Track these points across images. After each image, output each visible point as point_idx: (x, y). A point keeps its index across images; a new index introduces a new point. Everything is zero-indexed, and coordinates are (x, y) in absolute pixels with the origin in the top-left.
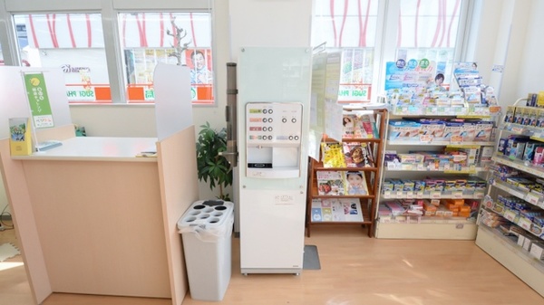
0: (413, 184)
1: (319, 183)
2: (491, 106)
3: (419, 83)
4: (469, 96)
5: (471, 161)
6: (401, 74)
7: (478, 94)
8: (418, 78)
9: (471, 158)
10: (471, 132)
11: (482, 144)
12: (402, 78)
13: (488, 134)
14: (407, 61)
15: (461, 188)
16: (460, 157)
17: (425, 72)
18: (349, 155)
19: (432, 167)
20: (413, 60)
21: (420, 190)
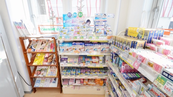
0: (75, 72)
1: (37, 70)
2: (108, 36)
3: (79, 24)
4: (98, 30)
5: (101, 62)
6: (70, 20)
7: (102, 29)
8: (78, 22)
9: (101, 60)
10: (99, 48)
11: (105, 54)
12: (71, 22)
13: (107, 50)
14: (72, 14)
15: (97, 74)
16: (96, 60)
17: (81, 19)
18: (47, 58)
19: (82, 65)
20: (75, 13)
21: (78, 75)
